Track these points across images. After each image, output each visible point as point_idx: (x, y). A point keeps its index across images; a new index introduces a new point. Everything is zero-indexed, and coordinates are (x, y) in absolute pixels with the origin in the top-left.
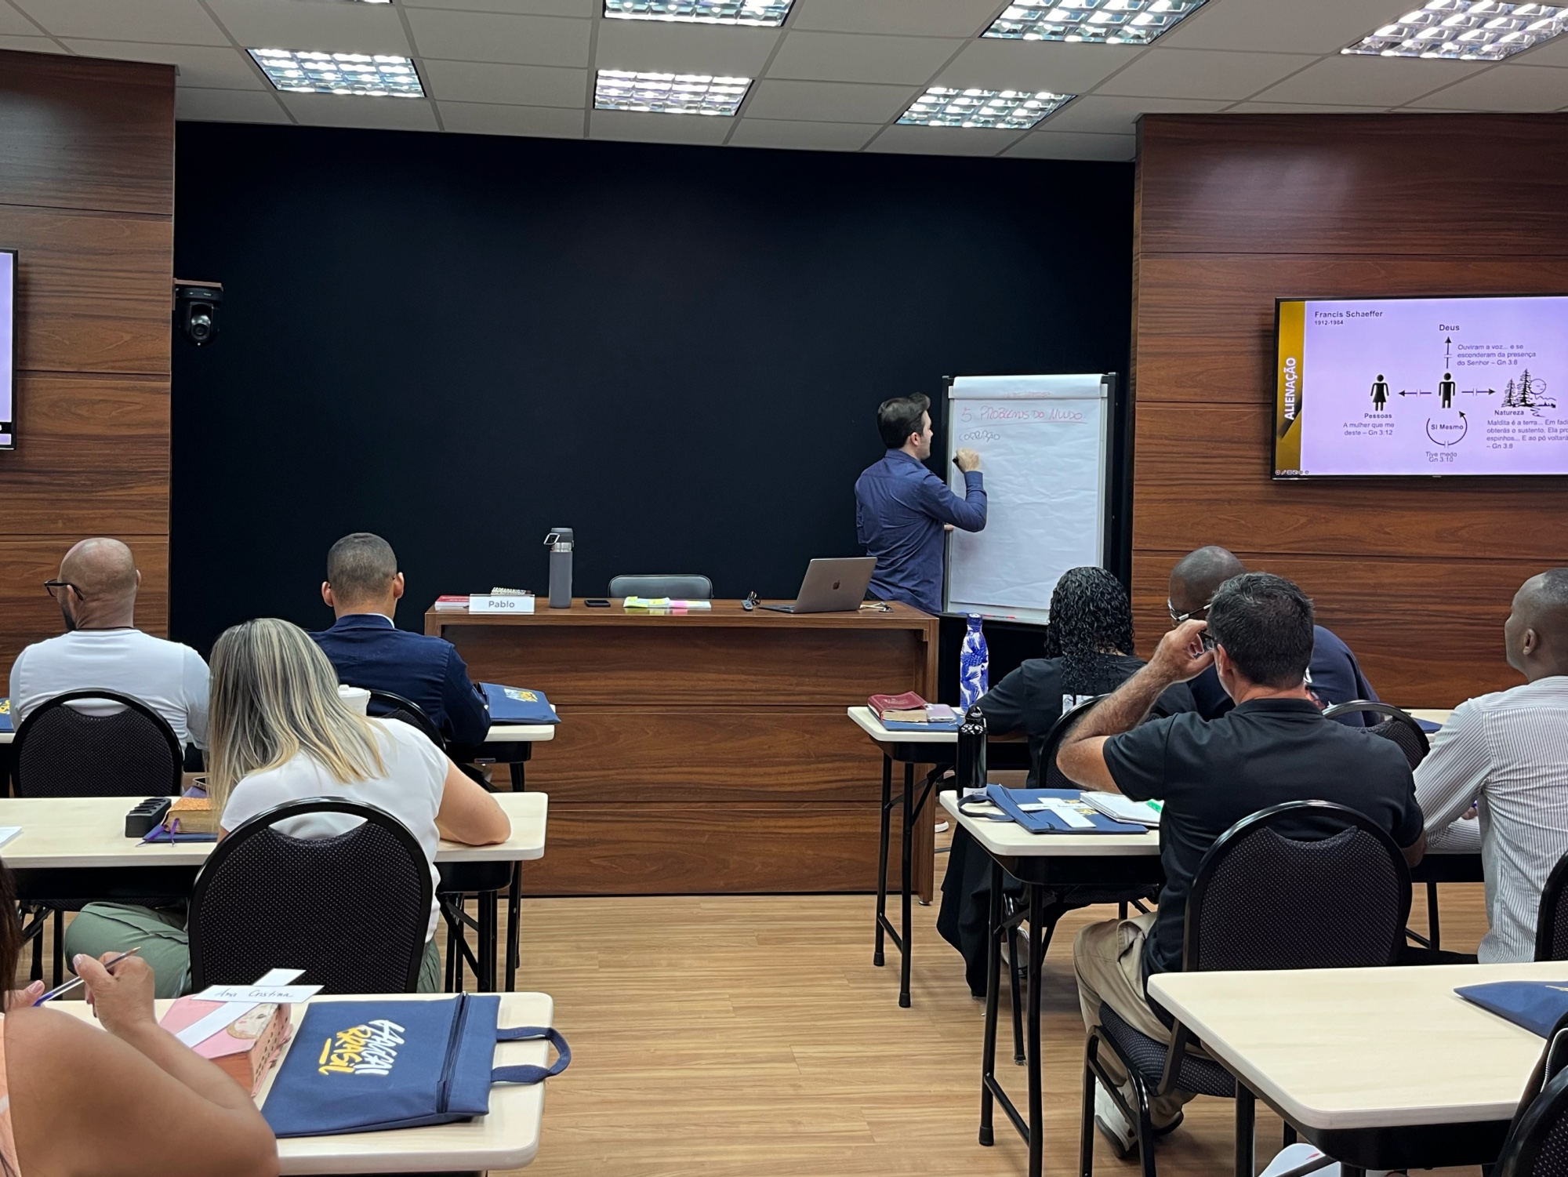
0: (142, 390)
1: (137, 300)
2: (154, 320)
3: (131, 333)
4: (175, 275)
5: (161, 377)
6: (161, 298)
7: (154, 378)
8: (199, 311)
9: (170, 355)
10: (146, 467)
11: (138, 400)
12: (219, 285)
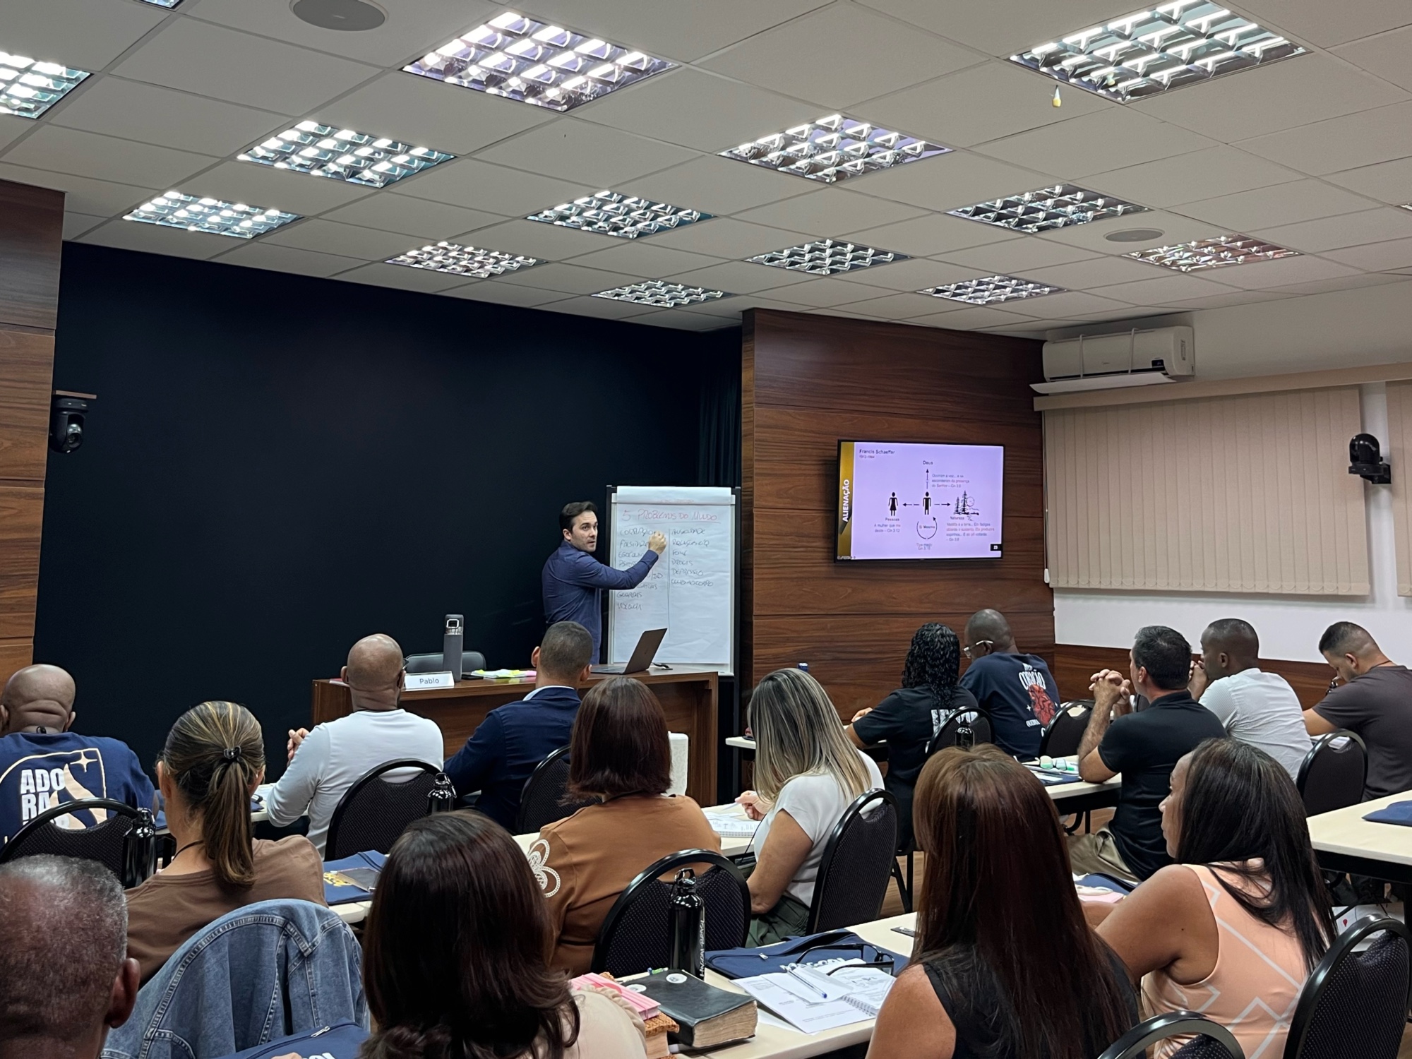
0: (18, 495)
1: (18, 408)
2: (34, 428)
3: (11, 440)
4: (54, 389)
5: (35, 483)
6: (40, 407)
7: (29, 483)
8: (72, 420)
9: (45, 462)
10: (16, 571)
11: (14, 505)
12: (94, 397)
